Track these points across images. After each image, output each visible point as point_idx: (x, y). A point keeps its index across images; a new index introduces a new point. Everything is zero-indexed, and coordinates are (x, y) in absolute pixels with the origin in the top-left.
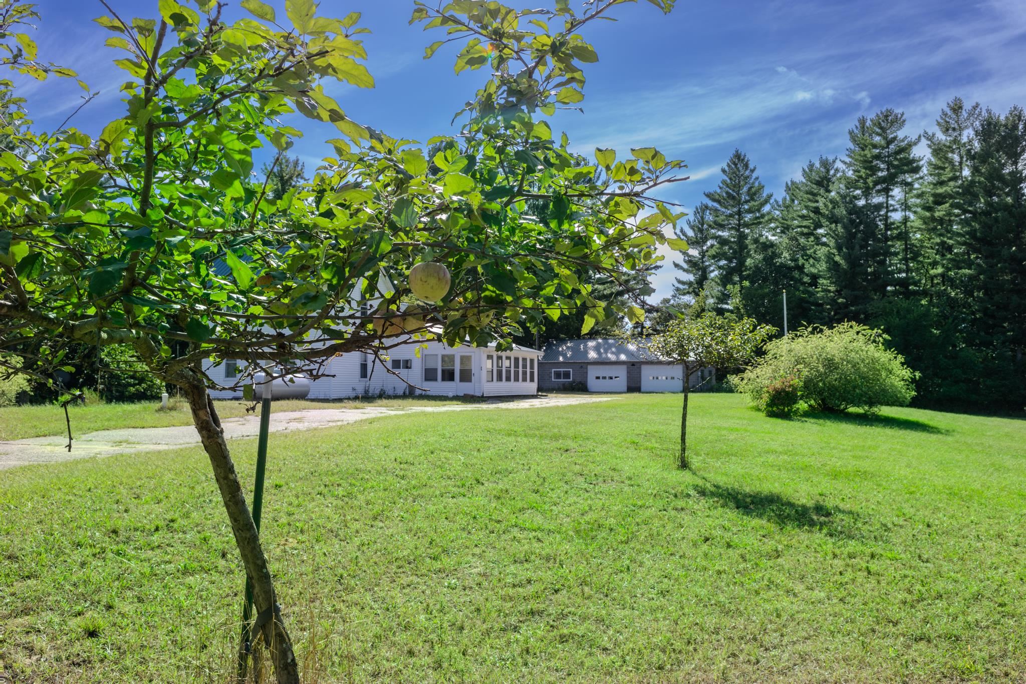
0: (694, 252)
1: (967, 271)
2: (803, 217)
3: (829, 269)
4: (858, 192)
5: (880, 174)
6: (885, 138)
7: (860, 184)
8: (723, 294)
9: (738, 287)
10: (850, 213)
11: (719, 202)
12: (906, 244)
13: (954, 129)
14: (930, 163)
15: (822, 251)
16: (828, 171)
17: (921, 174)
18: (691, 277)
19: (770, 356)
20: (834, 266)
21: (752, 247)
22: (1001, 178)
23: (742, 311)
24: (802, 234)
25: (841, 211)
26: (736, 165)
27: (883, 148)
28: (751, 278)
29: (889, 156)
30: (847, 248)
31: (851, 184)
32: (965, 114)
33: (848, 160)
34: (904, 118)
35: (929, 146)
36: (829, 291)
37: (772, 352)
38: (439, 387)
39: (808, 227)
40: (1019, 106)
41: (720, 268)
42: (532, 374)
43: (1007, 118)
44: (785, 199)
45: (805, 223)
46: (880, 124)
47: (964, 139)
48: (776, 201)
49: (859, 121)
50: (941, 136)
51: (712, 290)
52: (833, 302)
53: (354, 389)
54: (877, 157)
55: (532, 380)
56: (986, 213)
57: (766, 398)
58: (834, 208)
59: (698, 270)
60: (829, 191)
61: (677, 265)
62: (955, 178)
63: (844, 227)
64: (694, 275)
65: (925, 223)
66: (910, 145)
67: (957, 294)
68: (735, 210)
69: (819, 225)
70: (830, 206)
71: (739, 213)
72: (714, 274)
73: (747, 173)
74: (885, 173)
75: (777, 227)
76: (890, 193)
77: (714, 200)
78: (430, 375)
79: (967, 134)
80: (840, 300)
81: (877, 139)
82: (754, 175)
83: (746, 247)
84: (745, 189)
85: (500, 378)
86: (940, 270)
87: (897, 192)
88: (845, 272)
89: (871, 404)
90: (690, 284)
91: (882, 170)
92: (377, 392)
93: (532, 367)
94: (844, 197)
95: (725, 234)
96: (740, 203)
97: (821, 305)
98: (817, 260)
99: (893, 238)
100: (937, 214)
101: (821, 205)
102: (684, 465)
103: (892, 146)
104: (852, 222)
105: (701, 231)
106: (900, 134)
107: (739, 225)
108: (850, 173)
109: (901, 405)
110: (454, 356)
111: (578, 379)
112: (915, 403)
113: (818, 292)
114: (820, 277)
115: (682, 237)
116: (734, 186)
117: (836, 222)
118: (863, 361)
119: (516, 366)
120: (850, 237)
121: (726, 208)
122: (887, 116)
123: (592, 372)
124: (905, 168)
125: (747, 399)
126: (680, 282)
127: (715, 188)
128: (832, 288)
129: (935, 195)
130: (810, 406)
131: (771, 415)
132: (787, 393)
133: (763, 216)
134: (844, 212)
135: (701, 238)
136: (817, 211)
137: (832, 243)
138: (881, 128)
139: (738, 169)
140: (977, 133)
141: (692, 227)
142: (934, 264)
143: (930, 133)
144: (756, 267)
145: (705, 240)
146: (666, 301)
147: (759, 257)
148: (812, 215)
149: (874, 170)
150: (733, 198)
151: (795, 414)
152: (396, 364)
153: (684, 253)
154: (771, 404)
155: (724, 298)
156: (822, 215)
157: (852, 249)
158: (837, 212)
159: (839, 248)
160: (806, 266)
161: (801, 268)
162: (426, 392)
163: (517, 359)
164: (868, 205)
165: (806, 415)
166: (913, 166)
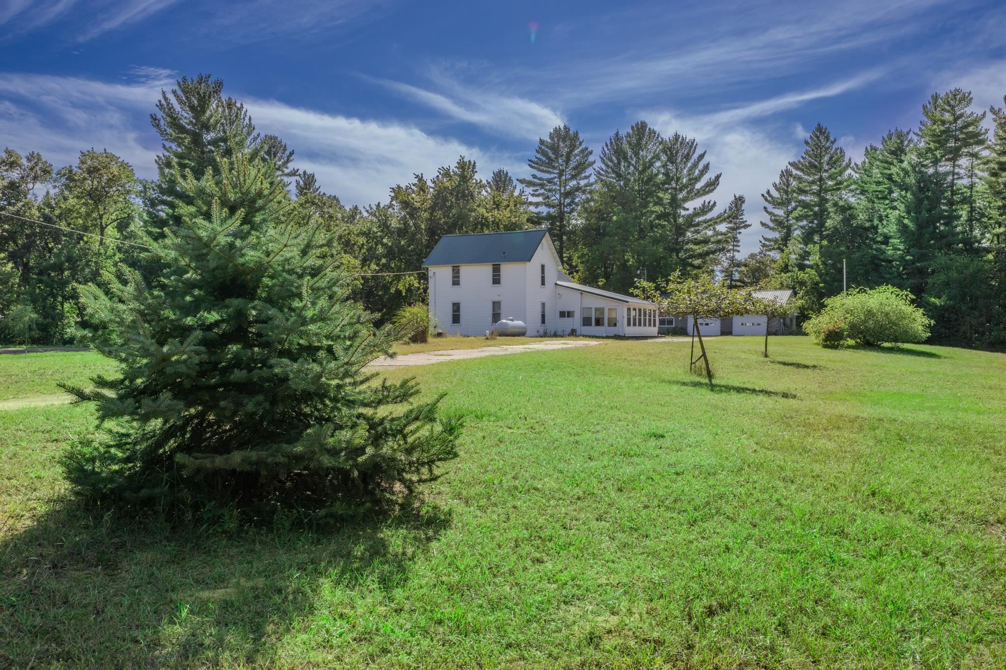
0: (780, 212)
3: (899, 231)
4: (929, 162)
5: (948, 146)
6: (954, 115)
7: (930, 154)
8: (805, 252)
9: (817, 247)
10: (919, 181)
11: (802, 170)
12: (971, 207)
14: (995, 135)
15: (893, 214)
16: (902, 142)
17: (988, 144)
18: (776, 235)
19: (828, 308)
20: (903, 229)
21: (832, 210)
23: (821, 266)
25: (912, 180)
26: (818, 138)
27: (951, 123)
28: (830, 238)
29: (956, 131)
30: (915, 213)
31: (921, 154)
33: (920, 133)
34: (971, 96)
35: (995, 120)
36: (899, 249)
37: (831, 305)
38: (593, 329)
39: (883, 192)
41: (802, 227)
42: (655, 321)
44: (864, 162)
45: (881, 187)
46: (948, 102)
48: (855, 164)
49: (932, 97)
51: (795, 248)
52: (902, 259)
53: (538, 331)
54: (947, 131)
55: (655, 325)
57: (822, 336)
58: (904, 177)
59: (783, 227)
60: (902, 161)
63: (913, 194)
64: (780, 232)
65: (990, 187)
66: (976, 122)
68: (816, 177)
69: (891, 192)
70: (902, 175)
71: (820, 180)
72: (797, 233)
73: (828, 144)
74: (953, 145)
75: (857, 189)
76: (958, 163)
77: (798, 168)
78: (586, 322)
80: (908, 258)
81: (946, 115)
82: (835, 146)
83: (826, 210)
84: (826, 158)
87: (964, 162)
88: (913, 233)
89: (896, 340)
90: (776, 241)
91: (950, 143)
92: (553, 333)
93: (654, 316)
94: (914, 167)
95: (807, 198)
96: (819, 169)
97: (891, 261)
98: (889, 222)
99: (958, 202)
100: (1001, 179)
101: (893, 173)
102: (766, 356)
103: (959, 122)
104: (921, 189)
105: (786, 192)
106: (968, 110)
107: (820, 191)
108: (921, 145)
109: (919, 343)
110: (603, 308)
111: (680, 326)
112: (929, 341)
113: (888, 250)
114: (891, 237)
115: (769, 198)
116: (816, 156)
117: (907, 190)
118: (894, 312)
119: (640, 315)
120: (919, 202)
121: (809, 175)
122: (955, 95)
124: (972, 141)
125: (812, 338)
126: (766, 239)
127: (798, 158)
128: (902, 247)
129: (1000, 163)
130: (856, 342)
131: (825, 346)
132: (837, 333)
133: (841, 183)
134: (914, 181)
135: (786, 199)
136: (890, 178)
137: (902, 207)
138: (950, 106)
139: (820, 141)
141: (777, 189)
143: (996, 109)
144: (835, 227)
145: (789, 201)
146: (752, 256)
147: (838, 218)
148: (885, 180)
149: (942, 143)
150: (815, 167)
151: (842, 346)
152: (562, 314)
153: (770, 213)
154: (825, 340)
155: (805, 255)
156: (895, 182)
157: (920, 213)
158: (907, 180)
159: (908, 212)
160: (880, 227)
161: (875, 228)
162: (584, 333)
163: (640, 310)
164: (936, 172)
165: (849, 347)
166: (977, 139)
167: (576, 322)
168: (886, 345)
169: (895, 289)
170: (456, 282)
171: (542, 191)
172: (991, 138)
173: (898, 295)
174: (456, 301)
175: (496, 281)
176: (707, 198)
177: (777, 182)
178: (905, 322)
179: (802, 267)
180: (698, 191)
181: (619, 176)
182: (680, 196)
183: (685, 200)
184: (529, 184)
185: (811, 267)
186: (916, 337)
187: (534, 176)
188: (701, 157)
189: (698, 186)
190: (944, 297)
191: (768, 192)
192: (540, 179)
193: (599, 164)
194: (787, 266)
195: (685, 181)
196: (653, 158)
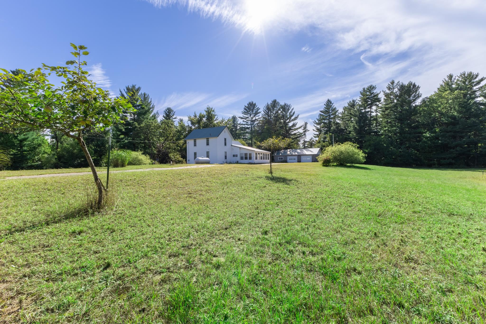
0: (319, 127)
1: (395, 128)
2: (347, 115)
3: (354, 129)
4: (363, 108)
5: (369, 103)
6: (370, 93)
7: (363, 106)
9: (328, 135)
10: (360, 114)
11: (324, 113)
12: (377, 122)
13: (392, 89)
14: (384, 99)
15: (352, 125)
16: (354, 103)
17: (381, 102)
18: (318, 133)
19: (326, 151)
20: (355, 129)
21: (333, 124)
22: (405, 102)
24: (347, 120)
25: (358, 114)
26: (328, 103)
27: (370, 96)
28: (332, 133)
29: (371, 98)
31: (360, 106)
32: (395, 84)
33: (360, 100)
34: (376, 87)
35: (384, 94)
38: (244, 161)
39: (349, 118)
40: (411, 81)
41: (325, 130)
42: (268, 158)
43: (407, 85)
44: (342, 111)
45: (348, 117)
47: (395, 91)
48: (340, 112)
49: (363, 89)
50: (388, 91)
51: (322, 135)
52: (355, 138)
53: (224, 161)
54: (368, 98)
55: (268, 159)
56: (401, 112)
57: (323, 161)
59: (319, 131)
60: (355, 108)
61: (314, 130)
62: (391, 103)
63: (358, 118)
65: (382, 115)
66: (378, 94)
67: (391, 135)
69: (351, 118)
70: (354, 112)
71: (329, 115)
72: (323, 132)
73: (331, 105)
74: (370, 102)
75: (340, 119)
76: (372, 108)
77: (322, 112)
78: (242, 158)
79: (396, 90)
80: (357, 137)
81: (368, 93)
82: (333, 105)
83: (331, 124)
84: (331, 109)
85: (261, 159)
86: (387, 128)
87: (374, 108)
88: (358, 130)
89: (352, 163)
90: (317, 135)
91: (369, 102)
92: (229, 162)
93: (268, 156)
94: (358, 110)
95: (326, 121)
96: (329, 113)
97: (351, 139)
98: (351, 127)
99: (372, 120)
100: (386, 113)
101: (352, 112)
102: (271, 172)
103: (372, 95)
104: (360, 116)
105: (320, 120)
106: (375, 91)
107: (329, 119)
108: (360, 103)
109: (361, 164)
110: (247, 153)
111: (285, 159)
112: (365, 163)
113: (350, 135)
114: (351, 131)
116: (328, 108)
117: (356, 117)
118: (351, 152)
119: (264, 156)
120: (360, 120)
121: (326, 114)
122: (371, 87)
123: (288, 158)
124: (376, 101)
125: (319, 163)
126: (314, 134)
127: (322, 110)
128: (355, 134)
129: (385, 108)
130: (336, 164)
131: (324, 166)
132: (328, 160)
133: (336, 116)
136: (351, 114)
137: (354, 122)
138: (369, 90)
140: (398, 89)
141: (318, 120)
142: (385, 127)
143: (384, 91)
144: (334, 129)
145: (321, 123)
146: (310, 139)
147: (335, 127)
148: (349, 115)
149: (367, 102)
150: (327, 111)
151: (330, 165)
152: (234, 156)
153: (316, 127)
154: (324, 163)
155: (325, 138)
156: (352, 115)
157: (360, 123)
158: (356, 113)
159: (357, 124)
160: (348, 129)
161: (347, 129)
162: (241, 162)
163: (264, 154)
164: (365, 111)
165: (333, 166)
166: (379, 100)
167: (238, 158)
168: (348, 165)
169: (351, 143)
170: (195, 145)
171: (246, 121)
172: (382, 100)
173: (352, 146)
174: (195, 152)
175: (208, 144)
176: (295, 121)
177: (318, 118)
178: (356, 156)
179: (324, 142)
180: (292, 120)
181: (268, 116)
182: (287, 121)
183: (289, 122)
184: (242, 118)
185: (327, 141)
186: (360, 162)
187: (243, 116)
188: (293, 109)
189: (292, 118)
190: (369, 149)
191: (315, 121)
192: (245, 117)
193: (263, 113)
194: (320, 141)
195: (288, 116)
196: (278, 110)
